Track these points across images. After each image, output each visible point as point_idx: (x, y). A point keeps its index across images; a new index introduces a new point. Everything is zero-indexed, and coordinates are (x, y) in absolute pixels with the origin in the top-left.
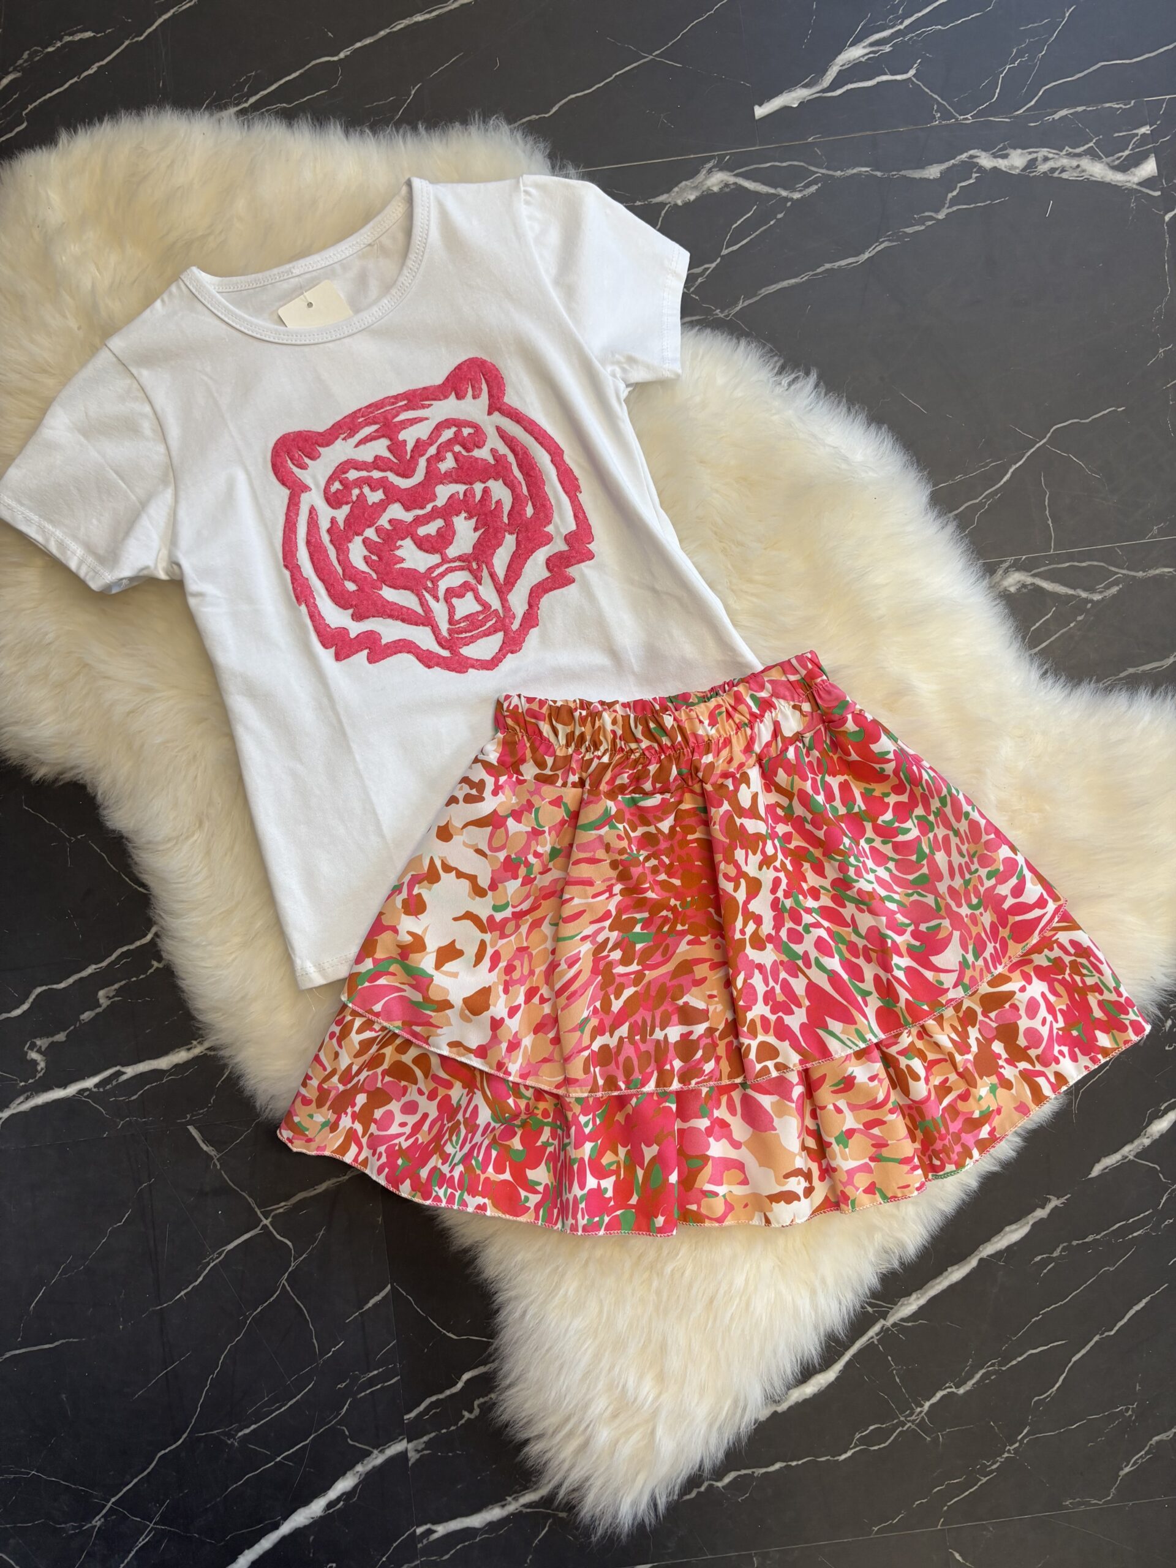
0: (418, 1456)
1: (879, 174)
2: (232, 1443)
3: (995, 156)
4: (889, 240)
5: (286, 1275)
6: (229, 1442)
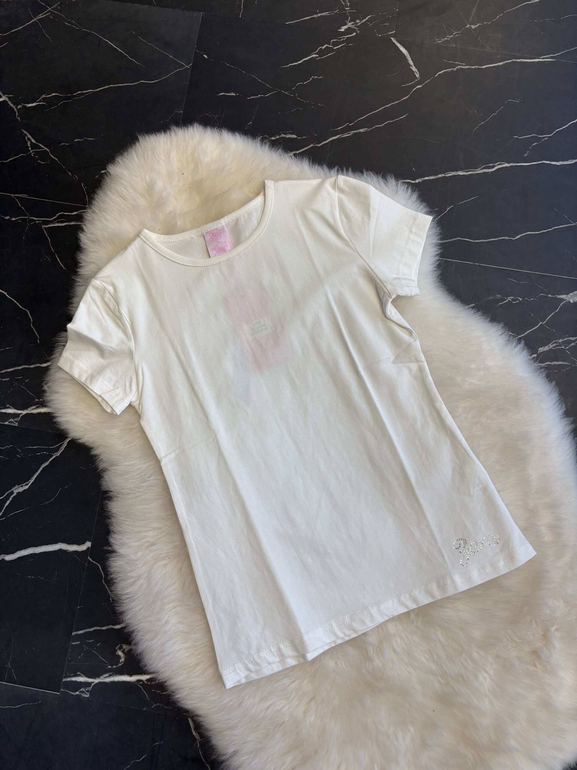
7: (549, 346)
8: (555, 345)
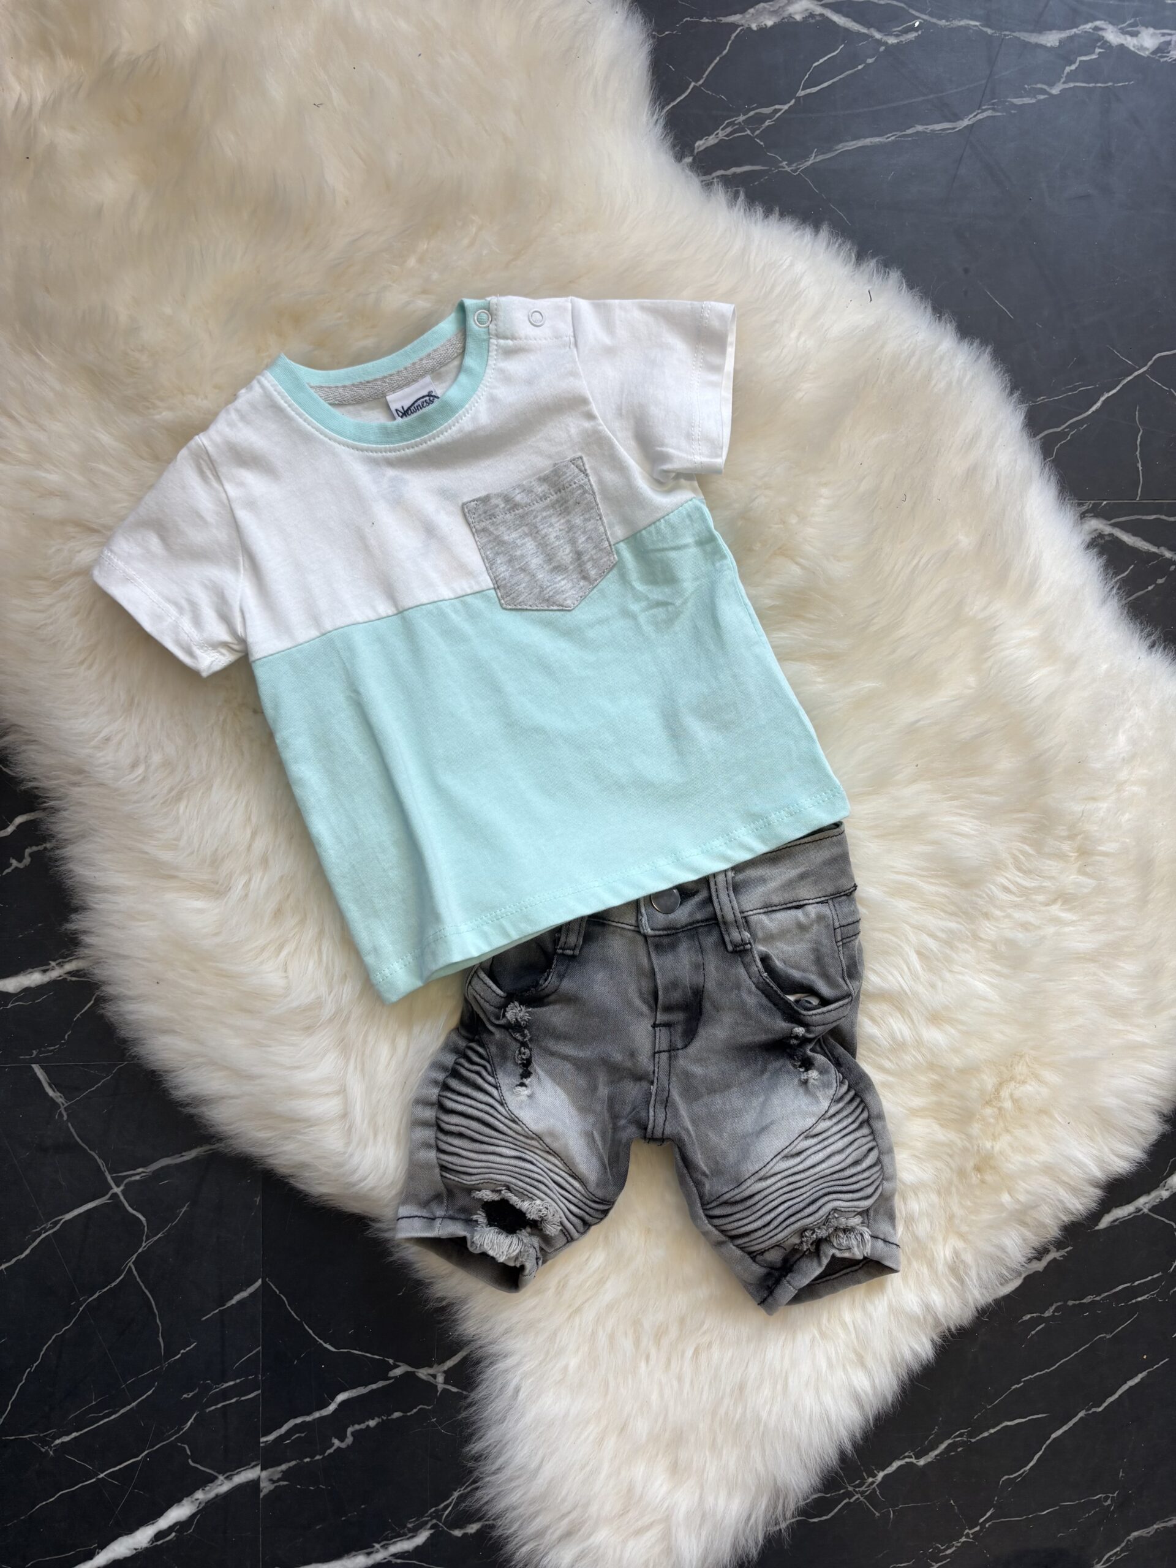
0: (272, 1487)
1: (989, 31)
2: (47, 1450)
3: (1124, 32)
4: (994, 109)
5: (135, 1256)
6: (43, 1450)
7: (717, 134)
8: (729, 130)
